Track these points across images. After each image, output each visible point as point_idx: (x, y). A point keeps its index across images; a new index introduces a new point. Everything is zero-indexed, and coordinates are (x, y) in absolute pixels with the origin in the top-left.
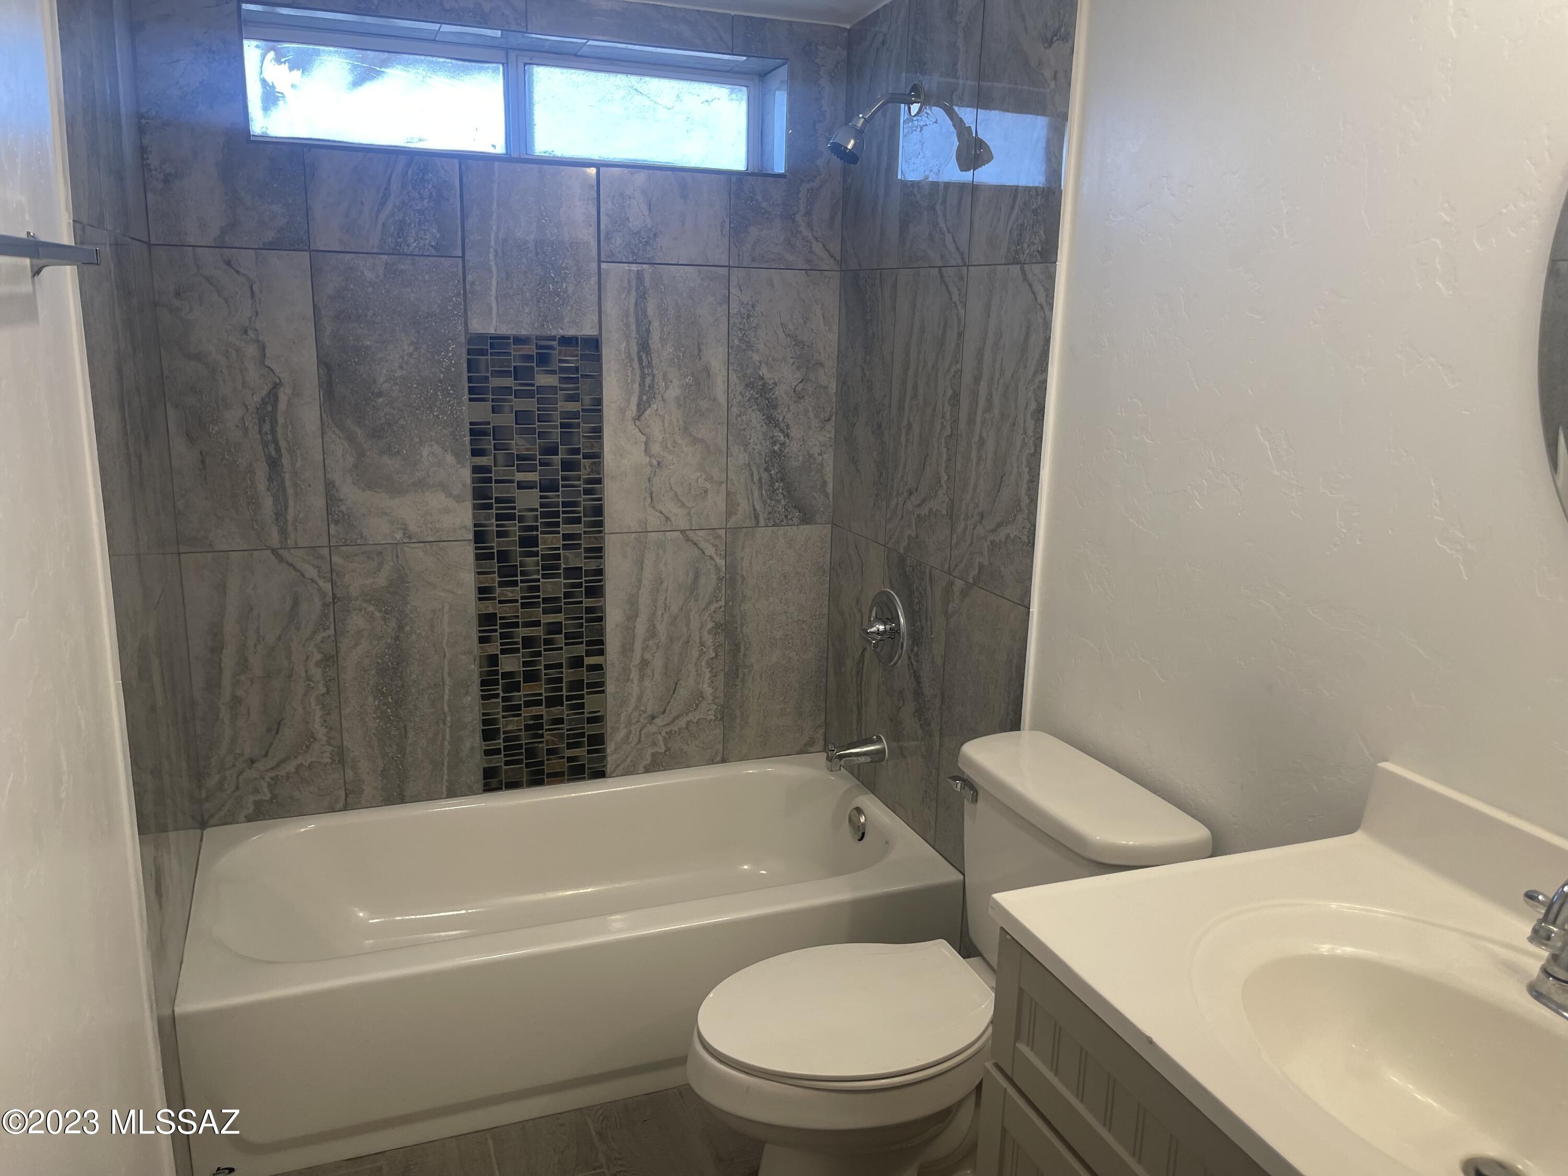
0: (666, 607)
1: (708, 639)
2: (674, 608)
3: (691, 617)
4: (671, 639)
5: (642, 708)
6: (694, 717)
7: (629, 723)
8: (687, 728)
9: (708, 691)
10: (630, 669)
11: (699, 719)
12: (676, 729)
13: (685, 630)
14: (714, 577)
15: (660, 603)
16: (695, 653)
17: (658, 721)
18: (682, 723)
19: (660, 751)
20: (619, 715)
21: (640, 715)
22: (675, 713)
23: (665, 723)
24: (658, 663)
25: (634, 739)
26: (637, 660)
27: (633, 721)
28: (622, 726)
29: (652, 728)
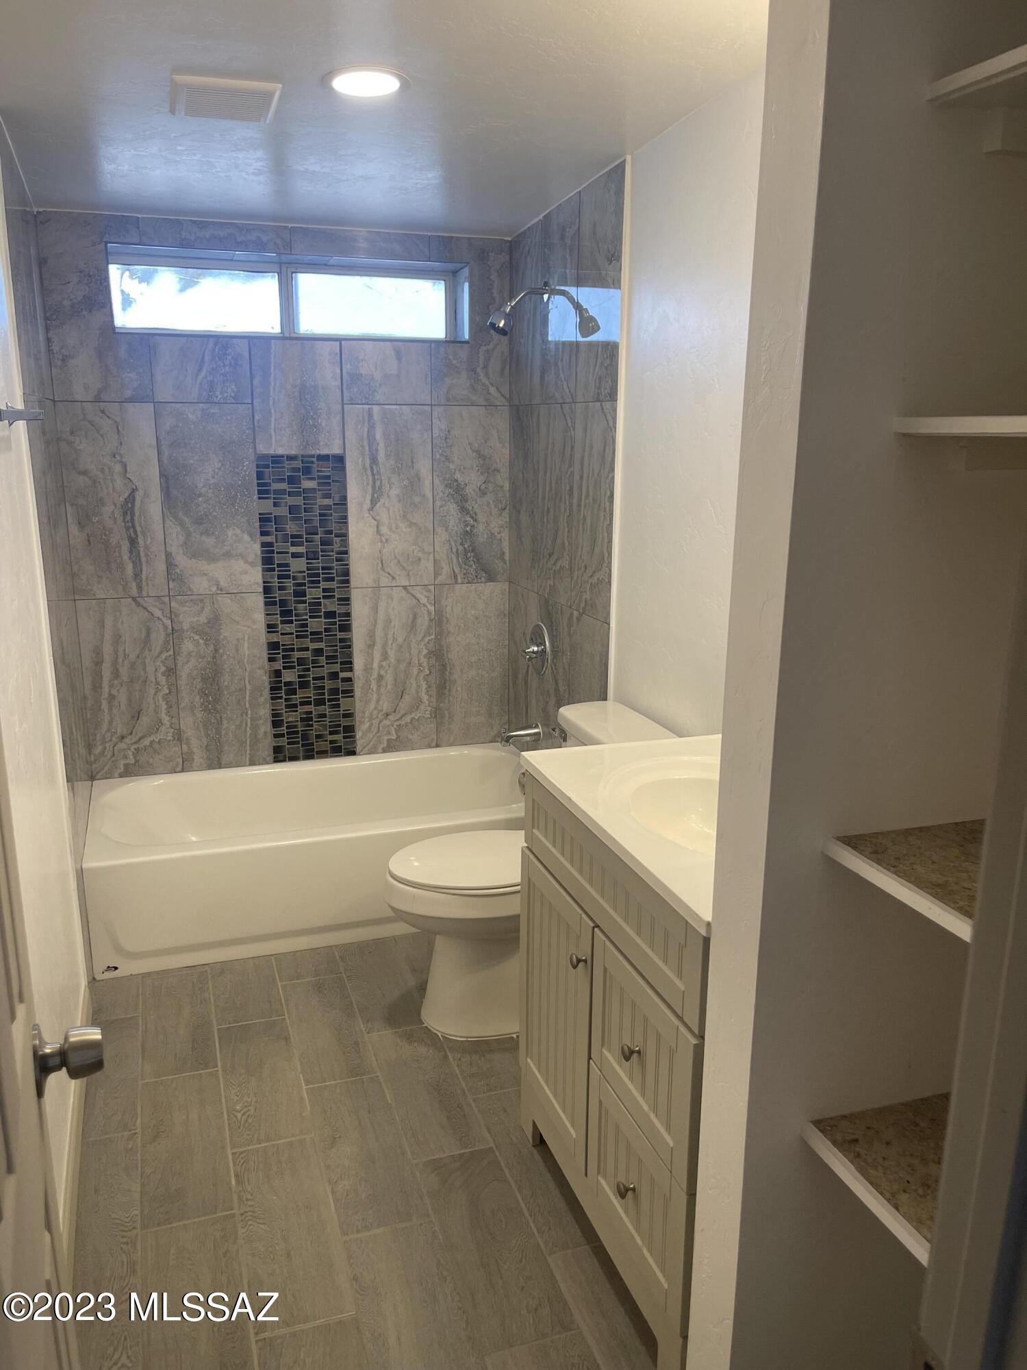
0: (395, 639)
1: (424, 662)
2: (400, 640)
3: (412, 647)
4: (399, 661)
5: (380, 708)
6: (416, 715)
7: (371, 718)
8: (411, 723)
9: (425, 698)
10: (371, 681)
11: (420, 716)
12: (403, 723)
13: (408, 655)
14: (426, 618)
15: (390, 636)
16: (415, 671)
17: (391, 717)
18: (408, 719)
19: (393, 738)
20: (364, 712)
21: (378, 713)
22: (402, 712)
23: (396, 718)
24: (389, 678)
25: (374, 730)
26: (375, 675)
27: (374, 717)
28: (367, 720)
29: (387, 722)
